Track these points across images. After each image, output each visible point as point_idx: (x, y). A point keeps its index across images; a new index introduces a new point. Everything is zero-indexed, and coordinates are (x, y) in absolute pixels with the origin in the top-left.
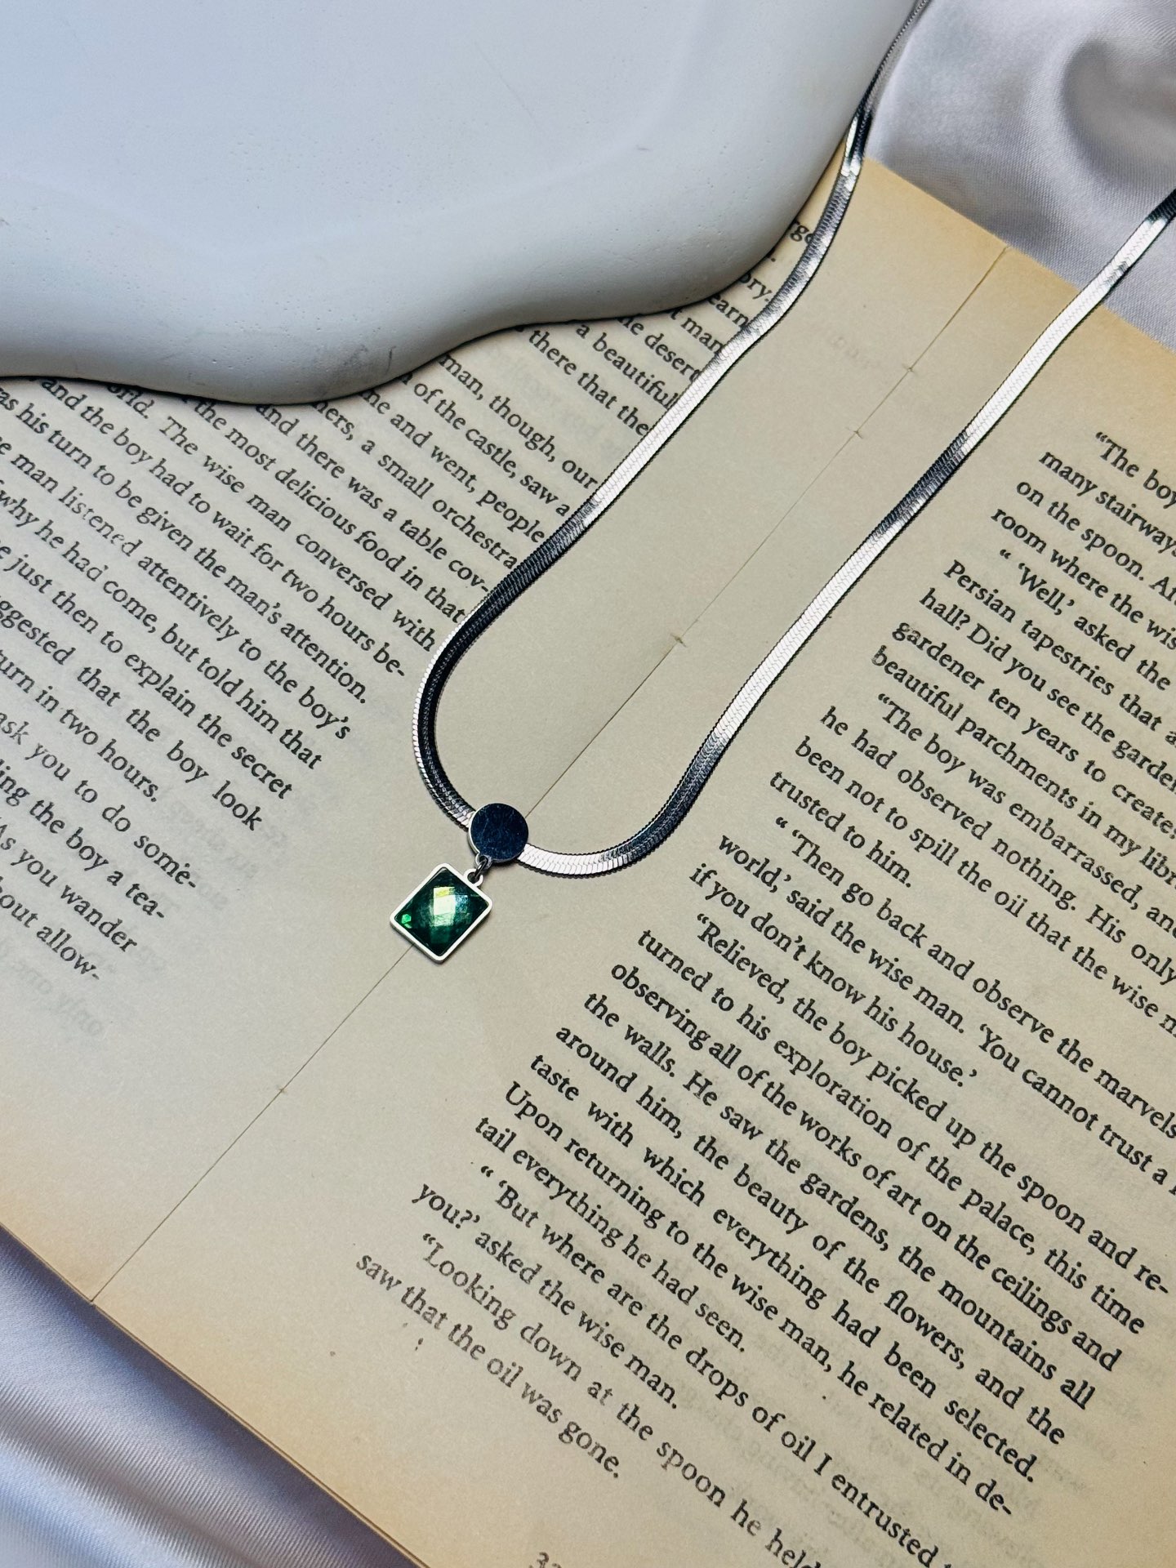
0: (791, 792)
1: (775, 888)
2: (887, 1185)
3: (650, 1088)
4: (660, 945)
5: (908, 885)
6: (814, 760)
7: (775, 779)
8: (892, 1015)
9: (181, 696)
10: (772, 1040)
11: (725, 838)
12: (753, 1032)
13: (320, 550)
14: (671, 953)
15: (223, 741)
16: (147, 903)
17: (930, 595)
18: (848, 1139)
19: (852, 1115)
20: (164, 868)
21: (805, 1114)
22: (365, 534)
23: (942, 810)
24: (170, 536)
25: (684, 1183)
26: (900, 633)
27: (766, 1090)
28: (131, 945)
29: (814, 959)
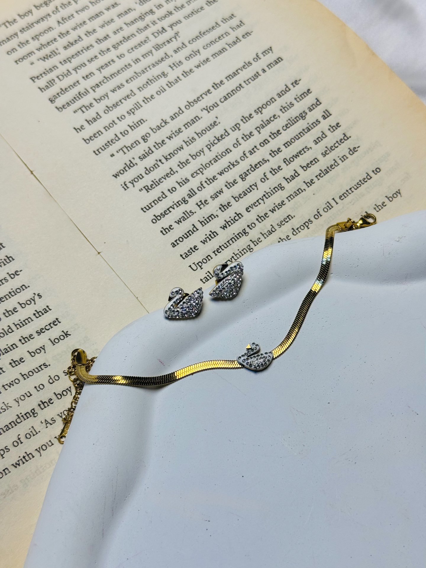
0: (102, 149)
1: (136, 164)
2: (248, 154)
3: (199, 221)
4: (147, 206)
5: (146, 120)
6: (92, 139)
7: (96, 153)
8: (190, 138)
10: (190, 178)
11: (114, 176)
12: (186, 183)
14: (151, 203)
15: (32, 337)
17: (41, 89)
18: (230, 162)
19: (222, 159)
21: (218, 173)
23: (122, 103)
25: (234, 219)
26: (52, 101)
27: (207, 184)
29: (165, 158)
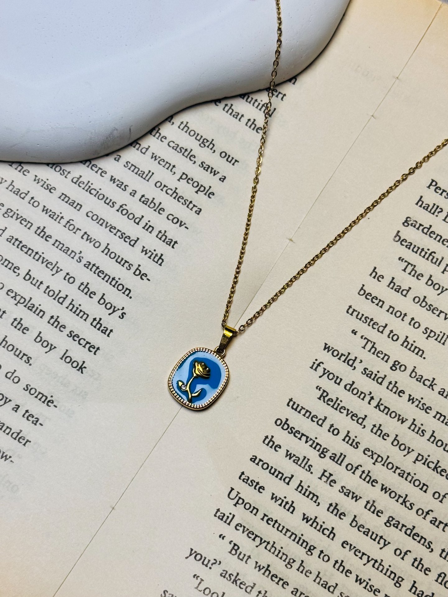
0: (357, 315)
1: (355, 368)
2: (429, 518)
3: (301, 481)
4: (298, 405)
5: (424, 358)
6: (368, 297)
7: (348, 309)
8: (422, 428)
9: (37, 308)
10: (361, 448)
11: (326, 344)
12: (351, 445)
13: (99, 219)
14: (304, 409)
15: (62, 329)
16: (34, 419)
17: (420, 200)
18: (407, 495)
19: (407, 483)
20: (40, 399)
21: (383, 485)
22: (121, 206)
23: (438, 316)
24: (21, 223)
25: (324, 529)
26: (406, 223)
27: (361, 475)
28: (28, 443)
29: (379, 403)
